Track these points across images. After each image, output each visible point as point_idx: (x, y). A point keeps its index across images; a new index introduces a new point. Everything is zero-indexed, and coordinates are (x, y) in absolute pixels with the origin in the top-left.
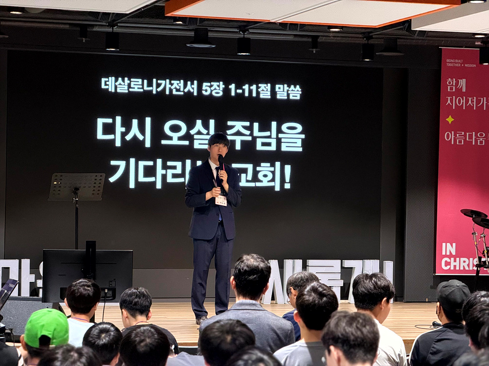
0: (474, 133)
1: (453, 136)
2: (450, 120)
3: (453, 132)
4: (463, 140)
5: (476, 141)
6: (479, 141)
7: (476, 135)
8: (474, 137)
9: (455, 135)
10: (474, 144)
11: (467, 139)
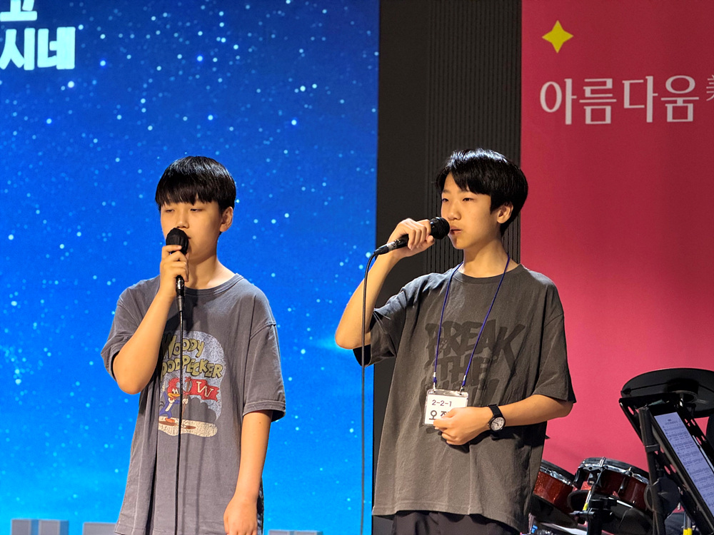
0: (650, 79)
1: (569, 97)
2: (558, 37)
3: (569, 82)
4: (608, 109)
5: (659, 109)
6: (670, 107)
7: (659, 87)
8: (650, 94)
9: (578, 91)
10: (650, 119)
11: (627, 105)
